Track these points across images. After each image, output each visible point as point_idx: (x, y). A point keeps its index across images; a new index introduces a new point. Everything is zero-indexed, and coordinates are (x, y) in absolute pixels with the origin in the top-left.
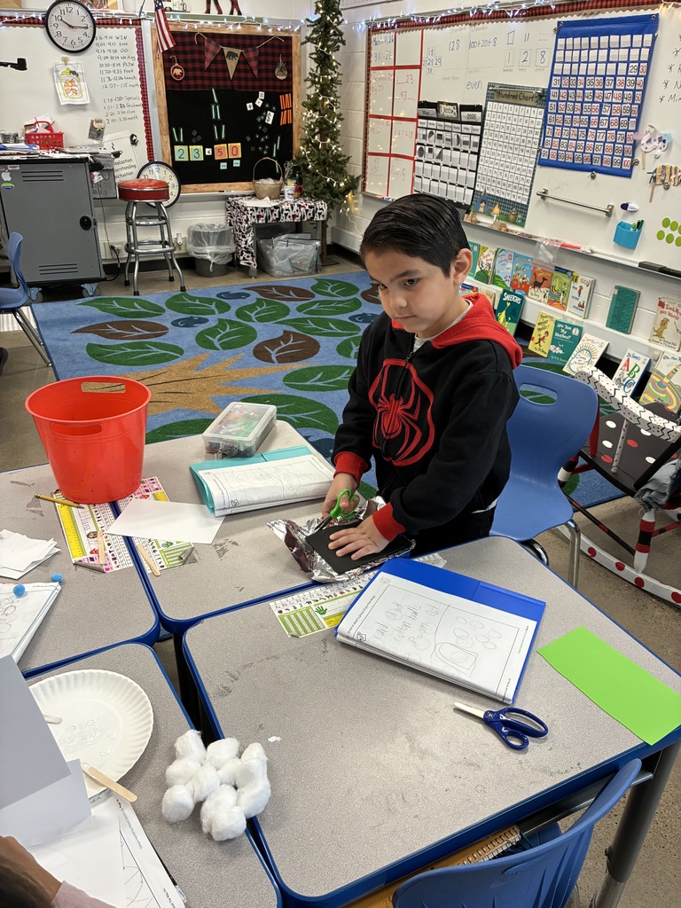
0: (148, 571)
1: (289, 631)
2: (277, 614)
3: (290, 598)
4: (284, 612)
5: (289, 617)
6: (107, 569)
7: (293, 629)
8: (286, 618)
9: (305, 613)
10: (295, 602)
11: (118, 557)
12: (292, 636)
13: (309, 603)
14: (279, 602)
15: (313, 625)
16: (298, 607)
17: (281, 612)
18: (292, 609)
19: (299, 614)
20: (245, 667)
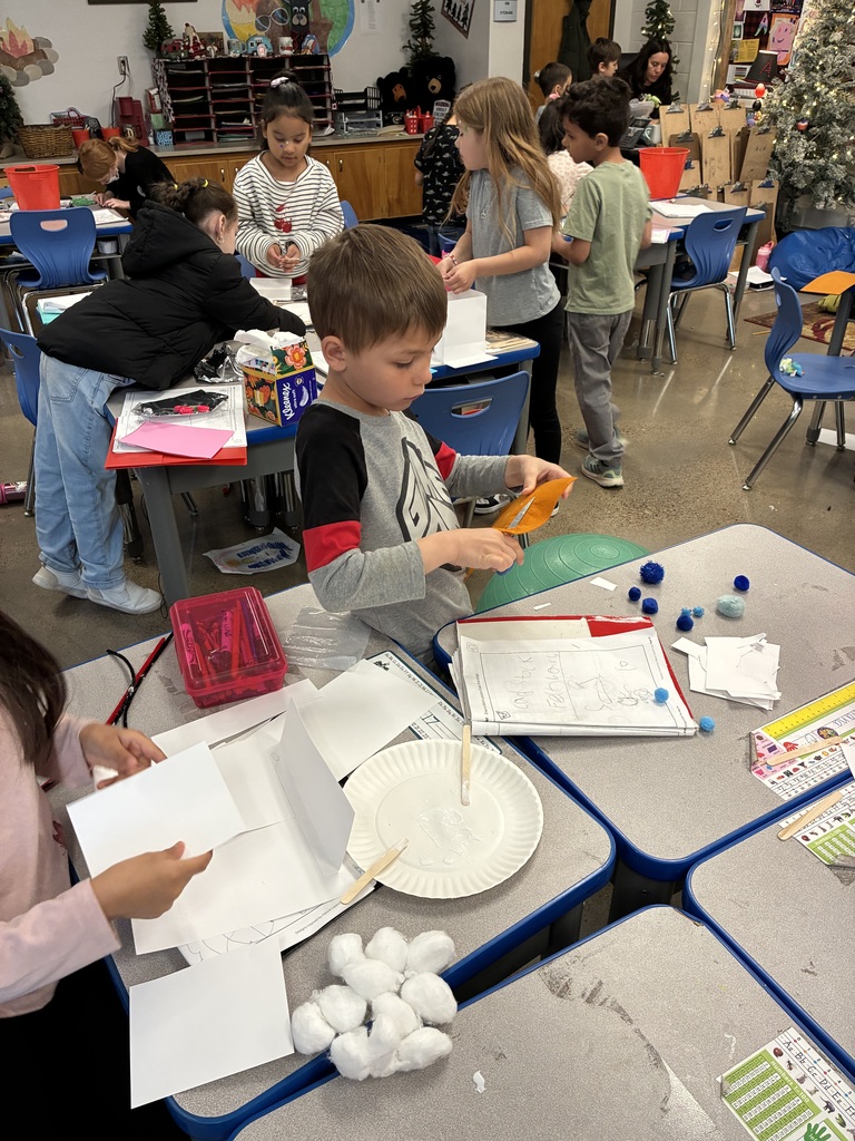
0: (783, 823)
1: (732, 1078)
2: (770, 1047)
3: (824, 1065)
4: (782, 1061)
5: (771, 1071)
6: (760, 773)
7: (741, 1083)
8: (765, 1066)
9: (797, 1102)
10: (819, 1077)
11: (792, 777)
12: (721, 1084)
13: (829, 1107)
14: (805, 1045)
15: (766, 1124)
16: (807, 1086)
17: (778, 1053)
18: (795, 1074)
19: (786, 1089)
20: (620, 1010)
